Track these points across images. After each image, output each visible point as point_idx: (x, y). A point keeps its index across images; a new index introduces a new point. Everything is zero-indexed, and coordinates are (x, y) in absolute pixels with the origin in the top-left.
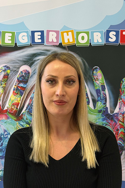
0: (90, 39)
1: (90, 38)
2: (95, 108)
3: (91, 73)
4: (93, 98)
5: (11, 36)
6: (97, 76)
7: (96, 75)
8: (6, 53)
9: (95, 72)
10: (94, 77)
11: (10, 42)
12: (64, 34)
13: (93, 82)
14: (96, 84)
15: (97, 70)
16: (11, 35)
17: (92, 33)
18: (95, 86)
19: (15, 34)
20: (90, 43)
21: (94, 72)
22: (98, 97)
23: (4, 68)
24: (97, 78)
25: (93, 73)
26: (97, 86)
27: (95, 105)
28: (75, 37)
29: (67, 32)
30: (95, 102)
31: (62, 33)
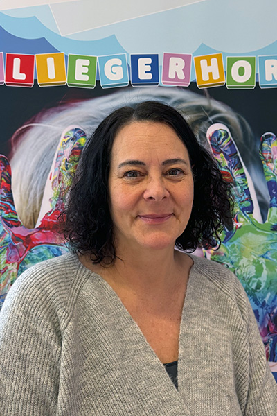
0: (257, 75)
1: (257, 71)
2: (264, 221)
3: (258, 146)
4: (260, 198)
5: (88, 65)
6: (270, 153)
7: (267, 151)
8: (77, 102)
9: (265, 144)
10: (265, 155)
11: (86, 78)
12: (201, 61)
13: (262, 165)
14: (268, 170)
15: (270, 141)
16: (87, 62)
17: (262, 60)
18: (266, 174)
19: (98, 61)
20: (257, 83)
21: (263, 144)
22: (272, 198)
23: (73, 132)
24: (270, 158)
25: (261, 147)
26: (269, 173)
27: (264, 214)
28: (225, 69)
29: (208, 59)
30: (264, 207)
31: (198, 61)
